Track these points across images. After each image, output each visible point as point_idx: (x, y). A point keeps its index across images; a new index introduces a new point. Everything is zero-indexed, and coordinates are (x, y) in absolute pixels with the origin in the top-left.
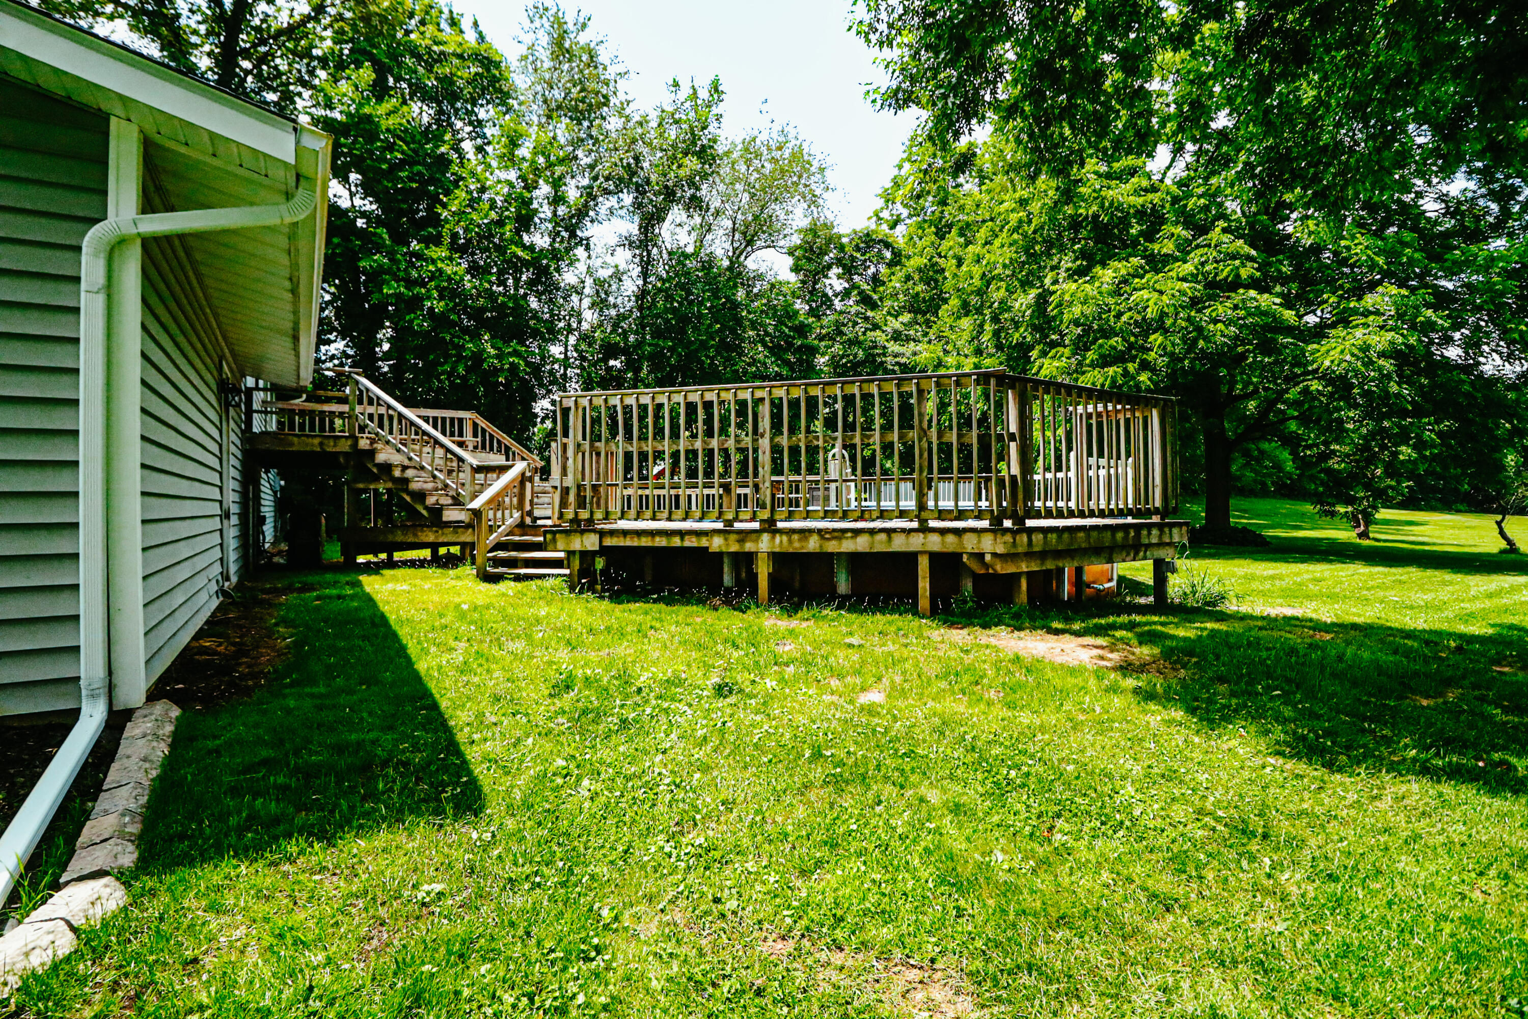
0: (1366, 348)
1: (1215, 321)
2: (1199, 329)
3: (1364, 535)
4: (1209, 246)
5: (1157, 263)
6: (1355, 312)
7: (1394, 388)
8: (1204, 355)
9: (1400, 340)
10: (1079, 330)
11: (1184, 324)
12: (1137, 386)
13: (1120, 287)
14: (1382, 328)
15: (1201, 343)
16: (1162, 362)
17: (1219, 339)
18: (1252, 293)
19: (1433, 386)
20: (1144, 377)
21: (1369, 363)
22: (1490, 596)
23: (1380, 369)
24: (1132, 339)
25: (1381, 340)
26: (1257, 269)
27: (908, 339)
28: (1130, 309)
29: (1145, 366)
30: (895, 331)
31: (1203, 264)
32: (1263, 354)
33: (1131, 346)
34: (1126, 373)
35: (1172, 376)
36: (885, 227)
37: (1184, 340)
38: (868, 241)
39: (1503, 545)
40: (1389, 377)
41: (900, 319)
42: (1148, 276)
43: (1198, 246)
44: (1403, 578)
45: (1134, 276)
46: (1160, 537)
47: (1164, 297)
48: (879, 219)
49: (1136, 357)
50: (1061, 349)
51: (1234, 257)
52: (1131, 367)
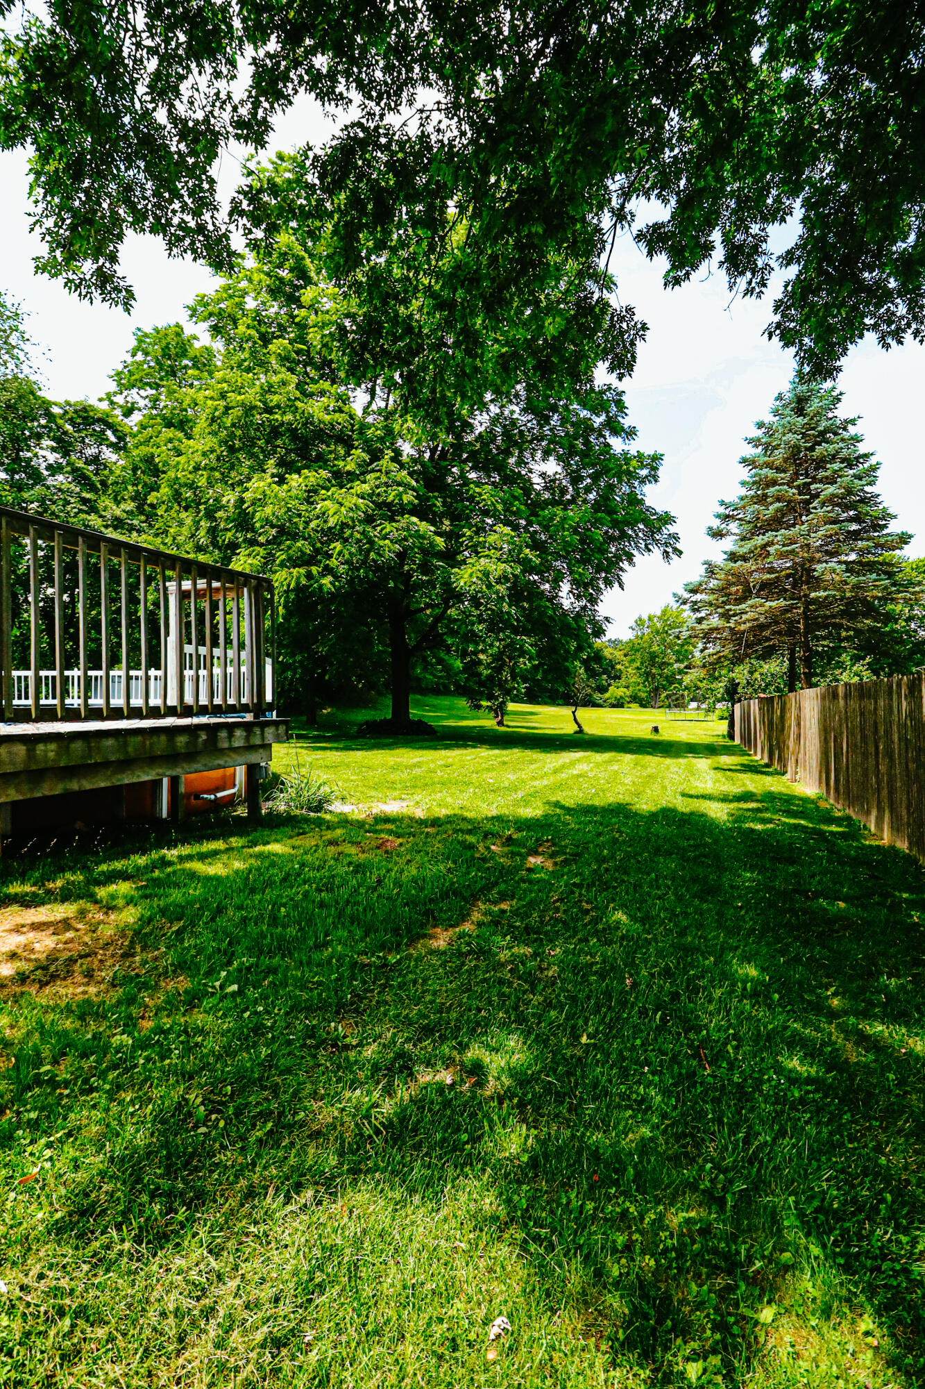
0: (486, 574)
1: (385, 538)
2: (371, 542)
3: (500, 723)
4: (380, 471)
5: (341, 479)
6: (483, 544)
7: (506, 608)
8: (377, 568)
9: (509, 570)
10: (274, 532)
11: (358, 536)
12: (321, 587)
13: (310, 495)
14: (499, 560)
15: (372, 555)
16: (342, 569)
17: (388, 555)
18: (414, 519)
19: (531, 609)
20: (327, 581)
21: (489, 586)
22: (556, 771)
23: (497, 592)
24: (319, 545)
25: (497, 569)
26: (416, 498)
27: (132, 528)
28: (318, 517)
29: (328, 570)
30: (117, 519)
31: (377, 487)
32: (423, 574)
33: (317, 551)
34: (309, 576)
35: (350, 582)
36: (118, 412)
37: (360, 550)
38: (84, 417)
39: (576, 728)
40: (502, 598)
41: (123, 506)
42: (333, 489)
43: (373, 471)
44: (506, 759)
45: (323, 488)
46: (247, 738)
47: (343, 509)
48: (112, 403)
49: (320, 562)
50: (257, 548)
51: (399, 484)
52: (314, 570)
